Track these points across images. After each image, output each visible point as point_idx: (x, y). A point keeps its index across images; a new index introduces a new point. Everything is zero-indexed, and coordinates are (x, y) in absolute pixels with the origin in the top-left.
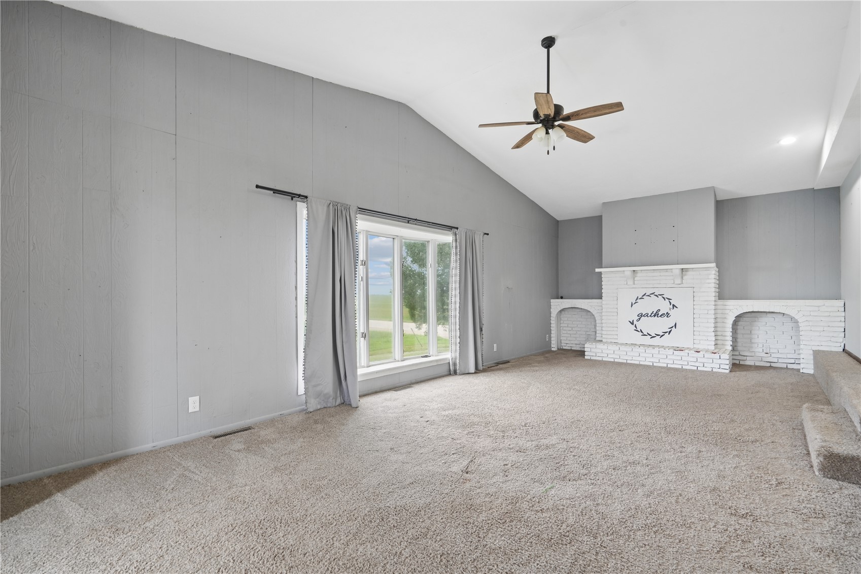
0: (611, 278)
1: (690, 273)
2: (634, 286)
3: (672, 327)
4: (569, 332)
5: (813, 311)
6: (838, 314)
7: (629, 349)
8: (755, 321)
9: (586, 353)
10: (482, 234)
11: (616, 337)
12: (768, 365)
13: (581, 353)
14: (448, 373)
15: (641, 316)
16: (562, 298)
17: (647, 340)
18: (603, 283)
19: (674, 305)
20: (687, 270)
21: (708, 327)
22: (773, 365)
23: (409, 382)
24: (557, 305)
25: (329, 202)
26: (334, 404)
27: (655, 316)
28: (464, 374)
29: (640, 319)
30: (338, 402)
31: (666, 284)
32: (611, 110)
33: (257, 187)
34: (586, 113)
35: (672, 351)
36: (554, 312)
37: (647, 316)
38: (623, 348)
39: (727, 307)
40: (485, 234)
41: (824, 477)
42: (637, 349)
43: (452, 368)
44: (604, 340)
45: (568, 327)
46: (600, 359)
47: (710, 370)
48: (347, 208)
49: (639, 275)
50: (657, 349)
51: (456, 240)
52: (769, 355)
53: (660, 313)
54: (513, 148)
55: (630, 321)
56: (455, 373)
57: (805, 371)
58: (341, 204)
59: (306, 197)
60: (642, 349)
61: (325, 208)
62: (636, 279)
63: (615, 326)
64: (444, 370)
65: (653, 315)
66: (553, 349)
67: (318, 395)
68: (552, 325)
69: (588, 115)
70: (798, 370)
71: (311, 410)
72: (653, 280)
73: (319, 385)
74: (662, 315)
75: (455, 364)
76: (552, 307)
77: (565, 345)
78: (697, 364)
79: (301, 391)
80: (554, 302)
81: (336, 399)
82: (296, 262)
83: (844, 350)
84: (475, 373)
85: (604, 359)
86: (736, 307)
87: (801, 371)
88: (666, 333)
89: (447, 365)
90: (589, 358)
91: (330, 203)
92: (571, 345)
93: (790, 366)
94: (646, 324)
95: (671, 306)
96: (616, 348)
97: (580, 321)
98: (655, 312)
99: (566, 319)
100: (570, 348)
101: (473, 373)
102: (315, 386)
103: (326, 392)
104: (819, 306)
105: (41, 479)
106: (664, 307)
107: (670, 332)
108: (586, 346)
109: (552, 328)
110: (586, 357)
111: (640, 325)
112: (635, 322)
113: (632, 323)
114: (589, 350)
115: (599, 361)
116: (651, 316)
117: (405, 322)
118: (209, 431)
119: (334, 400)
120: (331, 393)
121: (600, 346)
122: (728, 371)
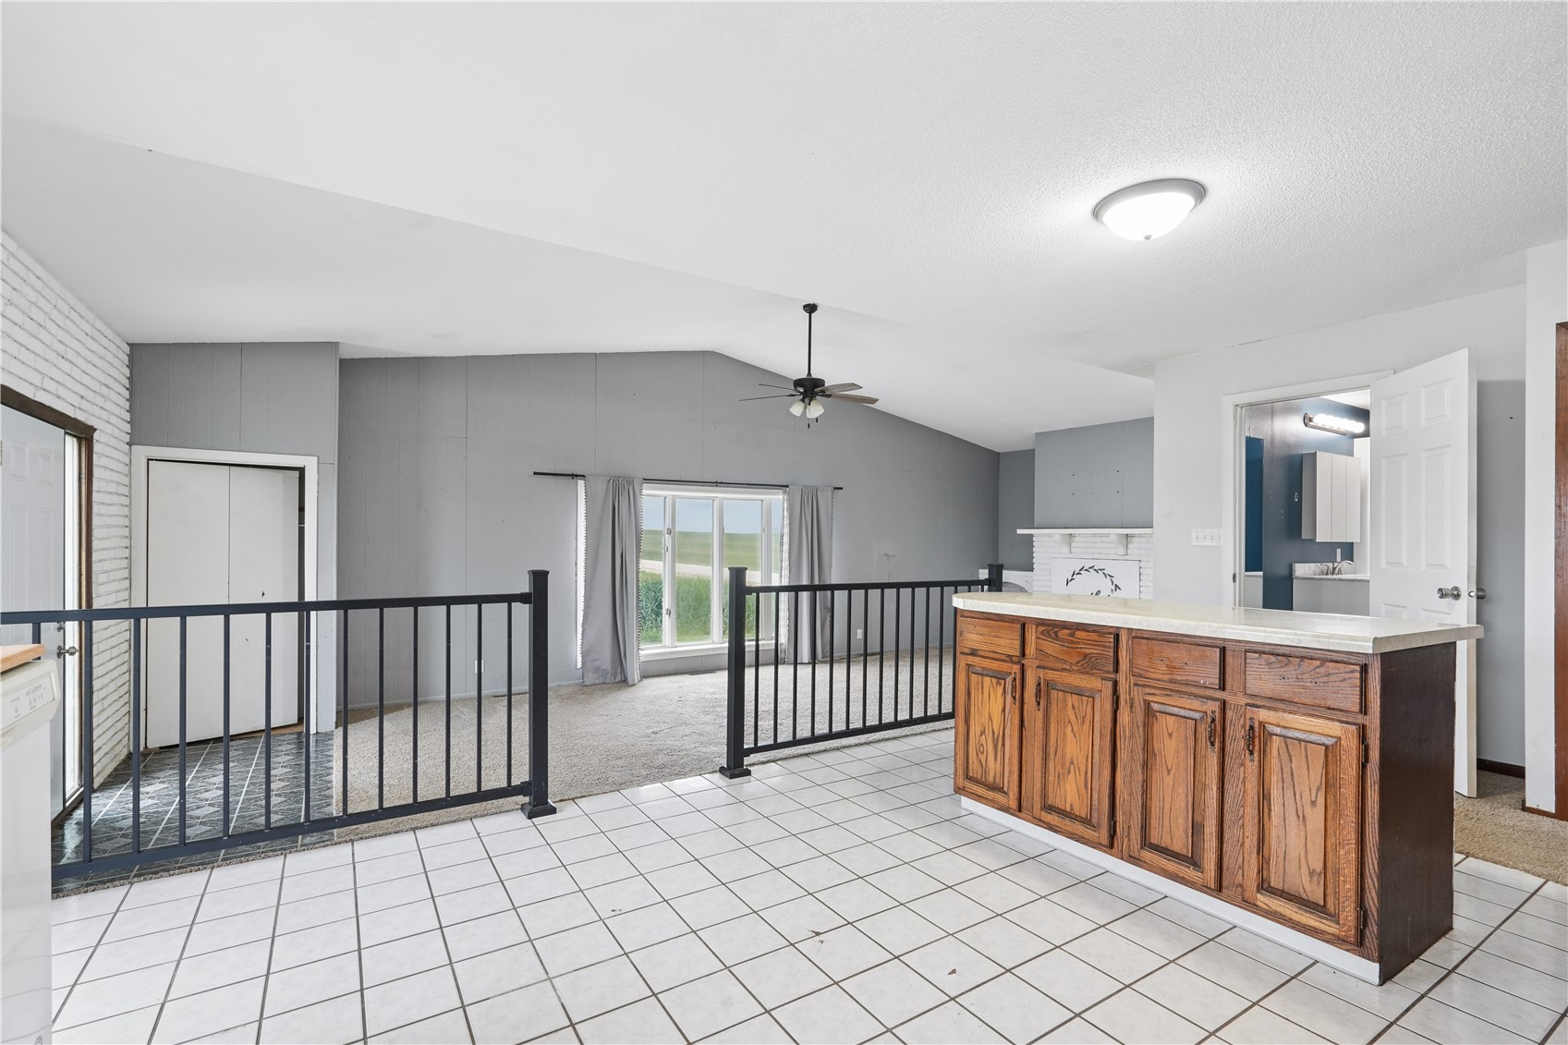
1: (1135, 539)
10: (830, 489)
18: (1034, 549)
19: (1116, 586)
20: (1133, 536)
23: (715, 668)
25: (609, 477)
30: (618, 679)
31: (1108, 554)
33: (535, 473)
40: (835, 488)
48: (630, 481)
49: (1076, 539)
58: (627, 477)
59: (584, 476)
61: (606, 484)
62: (1073, 545)
64: (770, 657)
67: (597, 670)
71: (588, 684)
72: (1092, 548)
73: (597, 660)
75: (783, 651)
79: (579, 665)
82: (576, 539)
91: (610, 479)
95: (1113, 587)
98: (1097, 595)
101: (806, 663)
102: (593, 661)
103: (604, 667)
105: (371, 709)
106: (1106, 588)
118: (491, 691)
120: (610, 669)
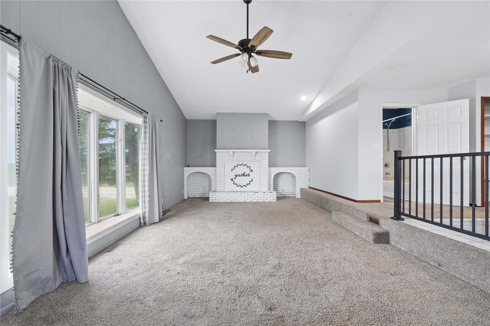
0: (221, 155)
1: (258, 154)
2: (233, 160)
3: (251, 181)
4: (193, 187)
5: (300, 172)
6: (307, 173)
7: (233, 194)
8: (279, 177)
9: (210, 199)
10: (159, 120)
11: (224, 188)
12: (283, 196)
13: (207, 199)
14: (139, 226)
15: (236, 176)
16: (189, 166)
17: (239, 189)
18: (217, 158)
19: (251, 170)
20: (257, 152)
21: (266, 181)
22: (285, 196)
23: (115, 240)
24: (188, 171)
25: (48, 55)
26: (54, 286)
27: (243, 176)
28: (152, 224)
29: (236, 177)
30: (59, 283)
31: (248, 159)
32: (285, 57)
34: (271, 54)
35: (253, 193)
36: (186, 175)
37: (239, 176)
38: (230, 194)
39: (271, 171)
40: (161, 121)
41: (375, 243)
42: (237, 194)
43: (142, 221)
44: (217, 190)
45: (192, 184)
46: (218, 201)
47: (269, 201)
48: (69, 69)
49: (235, 154)
50: (246, 193)
51: (145, 122)
52: (283, 192)
53: (245, 174)
54: (211, 63)
55: (231, 179)
56: (145, 224)
57: (298, 197)
58: (62, 62)
59: (19, 38)
60: (239, 194)
61: (43, 60)
62: (234, 156)
63: (223, 182)
64: (137, 224)
65: (242, 175)
66: (185, 198)
67: (33, 285)
68: (185, 183)
69: (272, 55)
70: (295, 197)
72: (242, 157)
74: (246, 175)
75: (144, 218)
76: (185, 172)
77: (191, 195)
78: (264, 199)
80: (186, 169)
81: (55, 280)
83: (309, 187)
84: (159, 222)
85: (220, 201)
86: (275, 170)
87: (296, 197)
88: (248, 184)
89: (139, 220)
90: (211, 201)
91: (50, 57)
92: (194, 195)
93: (291, 196)
94: (239, 180)
95: (250, 171)
96: (226, 194)
97: (199, 180)
98: (243, 174)
99: (191, 179)
100: (193, 196)
101: (158, 222)
102: (29, 275)
103: (44, 276)
104: (302, 170)
106: (247, 171)
107: (250, 183)
108: (210, 194)
109: (184, 185)
110: (210, 201)
111: (236, 181)
112: (233, 180)
113: (232, 180)
114: (212, 196)
115: (217, 202)
116: (241, 176)
117: (100, 187)
119: (54, 283)
120: (52, 275)
121: (218, 194)
122: (276, 201)
